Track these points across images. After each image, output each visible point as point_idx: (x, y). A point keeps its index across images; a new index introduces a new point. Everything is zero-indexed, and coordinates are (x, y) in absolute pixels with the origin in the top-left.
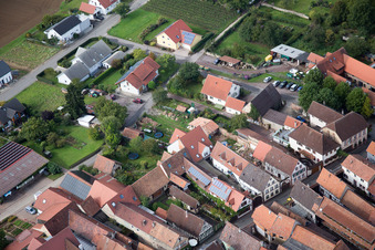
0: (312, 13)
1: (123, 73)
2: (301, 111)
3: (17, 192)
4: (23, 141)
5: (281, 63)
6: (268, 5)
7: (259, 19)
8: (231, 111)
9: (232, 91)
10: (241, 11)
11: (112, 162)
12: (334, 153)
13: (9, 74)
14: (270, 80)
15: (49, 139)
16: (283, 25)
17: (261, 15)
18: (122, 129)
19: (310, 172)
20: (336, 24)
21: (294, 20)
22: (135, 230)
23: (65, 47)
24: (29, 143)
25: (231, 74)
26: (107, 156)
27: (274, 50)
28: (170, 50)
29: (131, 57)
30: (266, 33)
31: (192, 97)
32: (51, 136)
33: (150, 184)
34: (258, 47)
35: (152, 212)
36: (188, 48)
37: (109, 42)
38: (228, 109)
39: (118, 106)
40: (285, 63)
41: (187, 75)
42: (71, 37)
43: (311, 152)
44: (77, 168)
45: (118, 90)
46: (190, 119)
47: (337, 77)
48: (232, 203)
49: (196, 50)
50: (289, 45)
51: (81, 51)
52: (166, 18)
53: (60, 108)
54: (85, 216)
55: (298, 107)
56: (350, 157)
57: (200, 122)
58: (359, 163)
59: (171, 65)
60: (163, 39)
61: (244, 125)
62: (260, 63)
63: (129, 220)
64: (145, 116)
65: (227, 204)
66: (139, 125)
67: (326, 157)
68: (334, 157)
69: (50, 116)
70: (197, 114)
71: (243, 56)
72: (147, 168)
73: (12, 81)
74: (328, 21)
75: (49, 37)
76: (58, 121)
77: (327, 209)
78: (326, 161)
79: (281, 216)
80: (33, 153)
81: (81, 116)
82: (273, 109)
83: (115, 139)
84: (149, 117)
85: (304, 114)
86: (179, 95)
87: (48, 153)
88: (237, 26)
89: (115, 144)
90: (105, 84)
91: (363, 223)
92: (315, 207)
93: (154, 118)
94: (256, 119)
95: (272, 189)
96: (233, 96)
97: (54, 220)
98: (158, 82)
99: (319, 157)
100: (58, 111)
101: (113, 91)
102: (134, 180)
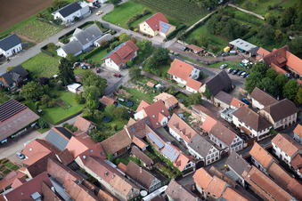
0: (267, 15)
1: (108, 51)
2: (246, 94)
3: (12, 140)
4: (22, 100)
5: (236, 54)
6: (233, 6)
7: (224, 17)
8: (190, 90)
9: (193, 73)
10: (211, 9)
11: (88, 123)
12: (267, 131)
13: (20, 45)
14: (225, 67)
15: (42, 99)
16: (243, 23)
17: (226, 13)
18: (101, 97)
19: (246, 145)
20: (285, 25)
21: (253, 20)
22: (99, 179)
23: (66, 27)
24: (27, 102)
25: (195, 60)
26: (86, 118)
27: (232, 43)
28: (149, 36)
29: (117, 39)
30: (227, 28)
31: (161, 76)
32: (45, 97)
33: (116, 143)
34: (220, 39)
35: (114, 166)
36: (164, 35)
37: (102, 26)
38: (188, 88)
39: (99, 78)
40: (240, 54)
41: (159, 58)
42: (72, 19)
43: (248, 128)
44: (61, 125)
45: (103, 65)
46: (157, 93)
47: (279, 69)
48: (179, 164)
49: (170, 37)
50: (245, 40)
51: (78, 31)
52: (150, 10)
53: (55, 76)
54: (61, 164)
55: (245, 91)
56: (279, 135)
57: (164, 96)
58: (285, 141)
59: (148, 48)
60: (144, 27)
61: (198, 102)
62: (220, 52)
63: (95, 171)
64: (121, 88)
65: (175, 165)
66: (115, 95)
67: (260, 134)
68: (267, 134)
69: (46, 81)
70: (162, 90)
71: (206, 46)
72: (116, 130)
73: (21, 51)
74: (279, 23)
75: (55, 18)
76: (52, 86)
77: (254, 176)
78: (260, 137)
79: (215, 179)
80: (28, 110)
81: (70, 83)
82: (224, 90)
83: (94, 104)
84: (124, 88)
85: (249, 97)
86: (151, 73)
87: (40, 111)
88: (205, 21)
89: (94, 108)
90: (93, 59)
91: (280, 190)
92: (245, 173)
93: (128, 91)
94: (209, 98)
95: (213, 156)
96: (193, 78)
97: (35, 165)
98: (135, 61)
99: (254, 133)
100: (53, 78)
101: (99, 65)
102: (104, 139)
